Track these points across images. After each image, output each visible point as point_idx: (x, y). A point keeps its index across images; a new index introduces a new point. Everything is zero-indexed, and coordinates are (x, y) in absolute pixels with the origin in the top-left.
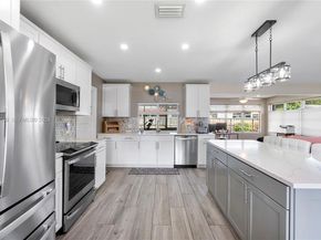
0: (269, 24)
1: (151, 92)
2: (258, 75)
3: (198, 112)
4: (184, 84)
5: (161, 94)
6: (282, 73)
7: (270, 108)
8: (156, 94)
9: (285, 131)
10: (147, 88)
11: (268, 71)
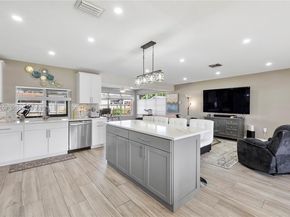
0: (152, 43)
1: (37, 75)
2: (144, 75)
3: (91, 99)
4: (76, 72)
5: (50, 78)
6: (160, 76)
7: (138, 97)
8: (43, 78)
9: (147, 113)
10: (30, 69)
11: (152, 73)
